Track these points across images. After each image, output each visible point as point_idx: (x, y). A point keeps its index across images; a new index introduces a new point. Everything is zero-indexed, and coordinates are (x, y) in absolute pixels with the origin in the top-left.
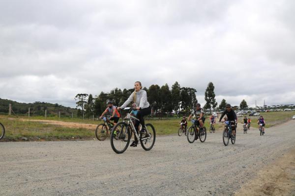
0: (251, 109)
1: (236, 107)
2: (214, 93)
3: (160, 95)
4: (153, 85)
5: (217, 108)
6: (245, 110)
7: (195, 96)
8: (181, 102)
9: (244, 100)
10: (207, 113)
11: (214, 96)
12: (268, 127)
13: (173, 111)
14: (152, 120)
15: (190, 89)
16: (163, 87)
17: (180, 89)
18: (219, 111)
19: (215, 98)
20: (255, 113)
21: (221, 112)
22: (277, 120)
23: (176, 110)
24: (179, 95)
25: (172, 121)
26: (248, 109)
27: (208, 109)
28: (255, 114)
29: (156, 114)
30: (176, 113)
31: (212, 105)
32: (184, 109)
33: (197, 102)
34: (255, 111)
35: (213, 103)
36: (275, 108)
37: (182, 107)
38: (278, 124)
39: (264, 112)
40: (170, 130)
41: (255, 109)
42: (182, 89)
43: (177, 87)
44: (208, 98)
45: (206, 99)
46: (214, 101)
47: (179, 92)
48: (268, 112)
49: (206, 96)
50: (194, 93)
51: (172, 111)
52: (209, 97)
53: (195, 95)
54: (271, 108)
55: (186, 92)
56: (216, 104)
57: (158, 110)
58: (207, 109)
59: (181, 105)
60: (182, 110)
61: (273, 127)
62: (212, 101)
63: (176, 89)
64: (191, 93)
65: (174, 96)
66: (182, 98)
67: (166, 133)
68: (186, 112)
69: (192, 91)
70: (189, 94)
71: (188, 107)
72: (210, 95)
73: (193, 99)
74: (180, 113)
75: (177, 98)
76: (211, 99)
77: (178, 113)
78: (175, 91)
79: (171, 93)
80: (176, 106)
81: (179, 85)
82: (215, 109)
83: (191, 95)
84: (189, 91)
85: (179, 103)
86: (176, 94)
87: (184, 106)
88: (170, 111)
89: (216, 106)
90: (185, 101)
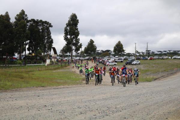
0: (129, 55)
1: (108, 51)
2: (77, 29)
5: (82, 52)
6: (120, 55)
7: (49, 33)
8: (29, 41)
9: (119, 42)
10: (66, 58)
11: (77, 34)
12: (150, 81)
15: (43, 23)
16: (1, 17)
17: (28, 21)
18: (84, 56)
19: (79, 37)
20: (134, 60)
21: (87, 58)
22: (162, 72)
23: (20, 53)
24: (24, 31)
25: (14, 70)
26: (124, 55)
27: (68, 54)
28: (134, 62)
30: (20, 59)
31: (74, 48)
32: (33, 52)
33: (52, 42)
34: (133, 58)
35: (74, 44)
36: (161, 55)
37: (29, 49)
38: (163, 77)
39: (147, 59)
40: (9, 84)
41: (134, 55)
42: (30, 21)
43: (23, 18)
44: (69, 37)
45: (66, 39)
46: (77, 41)
47: (25, 25)
48: (151, 59)
49: (66, 34)
50: (48, 29)
51: (14, 55)
52: (71, 35)
54: (156, 55)
55: (37, 25)
56: (81, 46)
58: (66, 53)
59: (27, 47)
60: (30, 53)
61: (156, 81)
62: (75, 42)
63: (21, 21)
64: (44, 27)
65: (18, 32)
66: (29, 35)
67: (3, 87)
68: (36, 56)
69: (45, 26)
70: (41, 30)
71: (39, 48)
72: (71, 32)
73: (46, 38)
74: (26, 58)
75: (22, 35)
76: (74, 38)
77: (22, 58)
78: (20, 24)
79: (14, 27)
80: (20, 47)
81: (26, 15)
82: (78, 54)
83: (43, 31)
84: (40, 25)
85: (25, 43)
86: (21, 29)
87: (32, 48)
88: (10, 55)
89: (80, 49)
90: (34, 41)
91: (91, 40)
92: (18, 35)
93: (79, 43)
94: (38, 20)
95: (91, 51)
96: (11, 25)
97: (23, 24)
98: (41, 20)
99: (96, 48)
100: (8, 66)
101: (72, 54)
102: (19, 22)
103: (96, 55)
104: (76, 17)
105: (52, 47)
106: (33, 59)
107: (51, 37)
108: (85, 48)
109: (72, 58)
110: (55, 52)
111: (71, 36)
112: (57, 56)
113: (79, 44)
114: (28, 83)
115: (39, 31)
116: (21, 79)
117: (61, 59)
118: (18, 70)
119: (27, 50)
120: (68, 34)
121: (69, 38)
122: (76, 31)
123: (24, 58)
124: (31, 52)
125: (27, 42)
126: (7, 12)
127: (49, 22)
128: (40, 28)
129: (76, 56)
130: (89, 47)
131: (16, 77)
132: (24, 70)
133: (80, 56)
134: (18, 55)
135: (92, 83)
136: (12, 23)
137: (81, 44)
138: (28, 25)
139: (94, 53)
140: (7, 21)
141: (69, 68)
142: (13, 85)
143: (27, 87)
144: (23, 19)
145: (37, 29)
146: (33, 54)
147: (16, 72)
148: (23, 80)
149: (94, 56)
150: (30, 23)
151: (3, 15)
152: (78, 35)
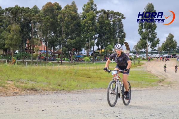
3: (61, 21)
4: (50, 3)
5: (159, 49)
7: (121, 26)
8: (98, 35)
11: (154, 27)
13: (83, 49)
14: (45, 63)
15: (114, 14)
16: (67, 7)
17: (97, 13)
18: (161, 53)
19: (155, 31)
21: (165, 55)
23: (87, 48)
24: (93, 24)
27: (143, 50)
29: (54, 53)
30: (88, 55)
31: (149, 44)
32: (102, 47)
33: (124, 36)
35: (151, 40)
37: (97, 45)
42: (100, 12)
43: (92, 8)
44: (144, 30)
45: (141, 33)
46: (154, 35)
47: (94, 17)
49: (141, 27)
50: (120, 21)
51: (81, 51)
52: (146, 28)
53: (121, 24)
55: (108, 17)
56: (158, 42)
57: (57, 47)
58: (141, 49)
59: (96, 41)
60: (99, 49)
62: (151, 36)
63: (90, 12)
64: (116, 19)
65: (87, 25)
66: (99, 28)
67: (67, 88)
68: (106, 52)
69: (116, 17)
70: (112, 23)
71: (109, 43)
72: (147, 25)
73: (118, 31)
74: (95, 54)
75: (91, 28)
76: (150, 32)
77: (90, 54)
78: (89, 16)
79: (82, 19)
80: (88, 41)
81: (95, 5)
82: (154, 50)
83: (114, 24)
84: (111, 16)
85: (93, 37)
86: (90, 21)
87: (102, 43)
88: (77, 50)
89: (158, 45)
90: (103, 34)
91: (170, 34)
92: (86, 28)
93: (156, 37)
94: (108, 11)
95: (170, 48)
96: (79, 16)
97: (92, 16)
98: (112, 11)
99: (177, 44)
100: (74, 63)
101: (147, 51)
102: (88, 13)
103: (176, 52)
104: (153, 7)
105: (125, 42)
106: (102, 56)
107: (123, 30)
108: (163, 44)
109: (147, 55)
110: (128, 48)
111: (147, 30)
112: (130, 52)
113: (156, 39)
114: (95, 84)
115: (110, 24)
116: (88, 79)
117: (134, 56)
118: (85, 67)
119: (95, 45)
120: (144, 27)
121: (144, 32)
122: (153, 24)
123: (92, 54)
124: (100, 47)
125: (95, 36)
126: (74, 2)
127: (121, 14)
128: (111, 20)
129: (152, 53)
130: (168, 42)
131: (82, 76)
132: (91, 68)
133: (157, 53)
134: (86, 51)
135: (170, 85)
136: (79, 14)
137: (158, 39)
138: (97, 17)
139: (174, 49)
140: (74, 12)
141: (143, 67)
142: (79, 86)
143: (94, 88)
144: (92, 10)
145: (107, 21)
146: (103, 50)
147: (82, 70)
148: (90, 79)
149: (173, 53)
150: (99, 14)
151: (69, 5)
152: (155, 29)
